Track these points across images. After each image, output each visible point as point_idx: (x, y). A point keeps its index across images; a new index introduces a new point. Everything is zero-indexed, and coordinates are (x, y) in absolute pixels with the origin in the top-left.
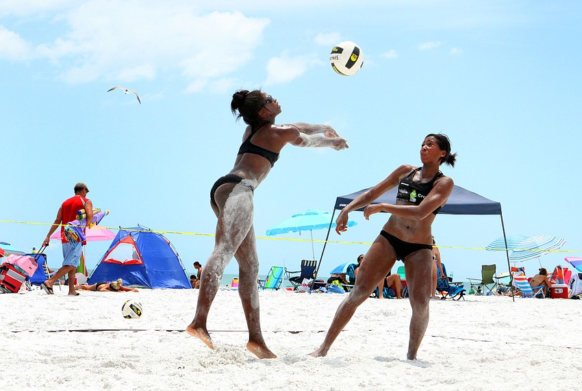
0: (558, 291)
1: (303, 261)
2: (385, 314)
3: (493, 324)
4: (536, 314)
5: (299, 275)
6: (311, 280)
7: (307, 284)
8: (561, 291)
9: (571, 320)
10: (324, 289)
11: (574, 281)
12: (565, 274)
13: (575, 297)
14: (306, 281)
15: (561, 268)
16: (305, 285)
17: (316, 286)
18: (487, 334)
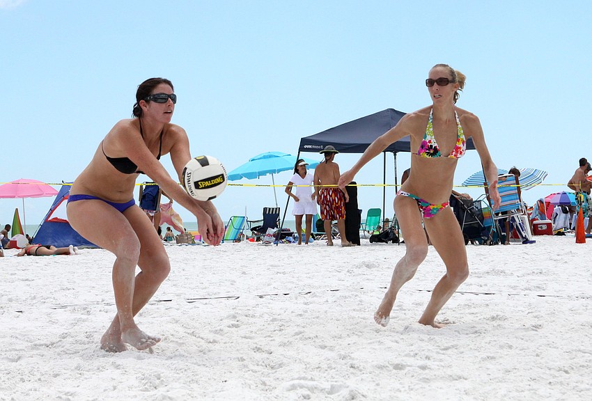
0: (541, 227)
1: (265, 209)
2: (368, 266)
3: (488, 273)
4: (526, 256)
5: (261, 224)
6: (276, 229)
7: (272, 234)
8: (545, 227)
9: (566, 262)
10: (291, 238)
11: (557, 215)
12: (547, 209)
13: (560, 234)
14: (271, 231)
15: (542, 203)
16: (270, 235)
17: (282, 236)
18: (486, 285)
